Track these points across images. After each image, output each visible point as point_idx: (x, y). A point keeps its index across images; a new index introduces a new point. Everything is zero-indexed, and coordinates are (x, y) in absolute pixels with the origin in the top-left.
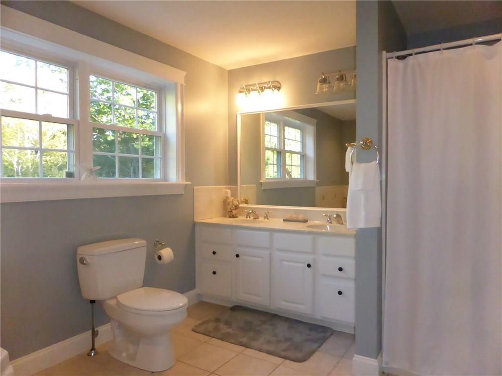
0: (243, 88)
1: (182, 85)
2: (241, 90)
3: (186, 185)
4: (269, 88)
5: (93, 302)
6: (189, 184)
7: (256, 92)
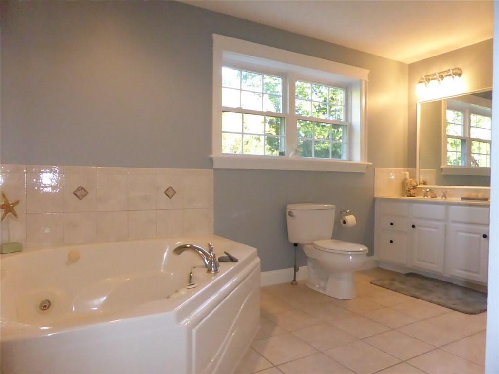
0: (423, 79)
1: (366, 82)
2: (421, 81)
3: (368, 165)
4: (449, 75)
5: (296, 245)
6: (371, 165)
7: (436, 81)
